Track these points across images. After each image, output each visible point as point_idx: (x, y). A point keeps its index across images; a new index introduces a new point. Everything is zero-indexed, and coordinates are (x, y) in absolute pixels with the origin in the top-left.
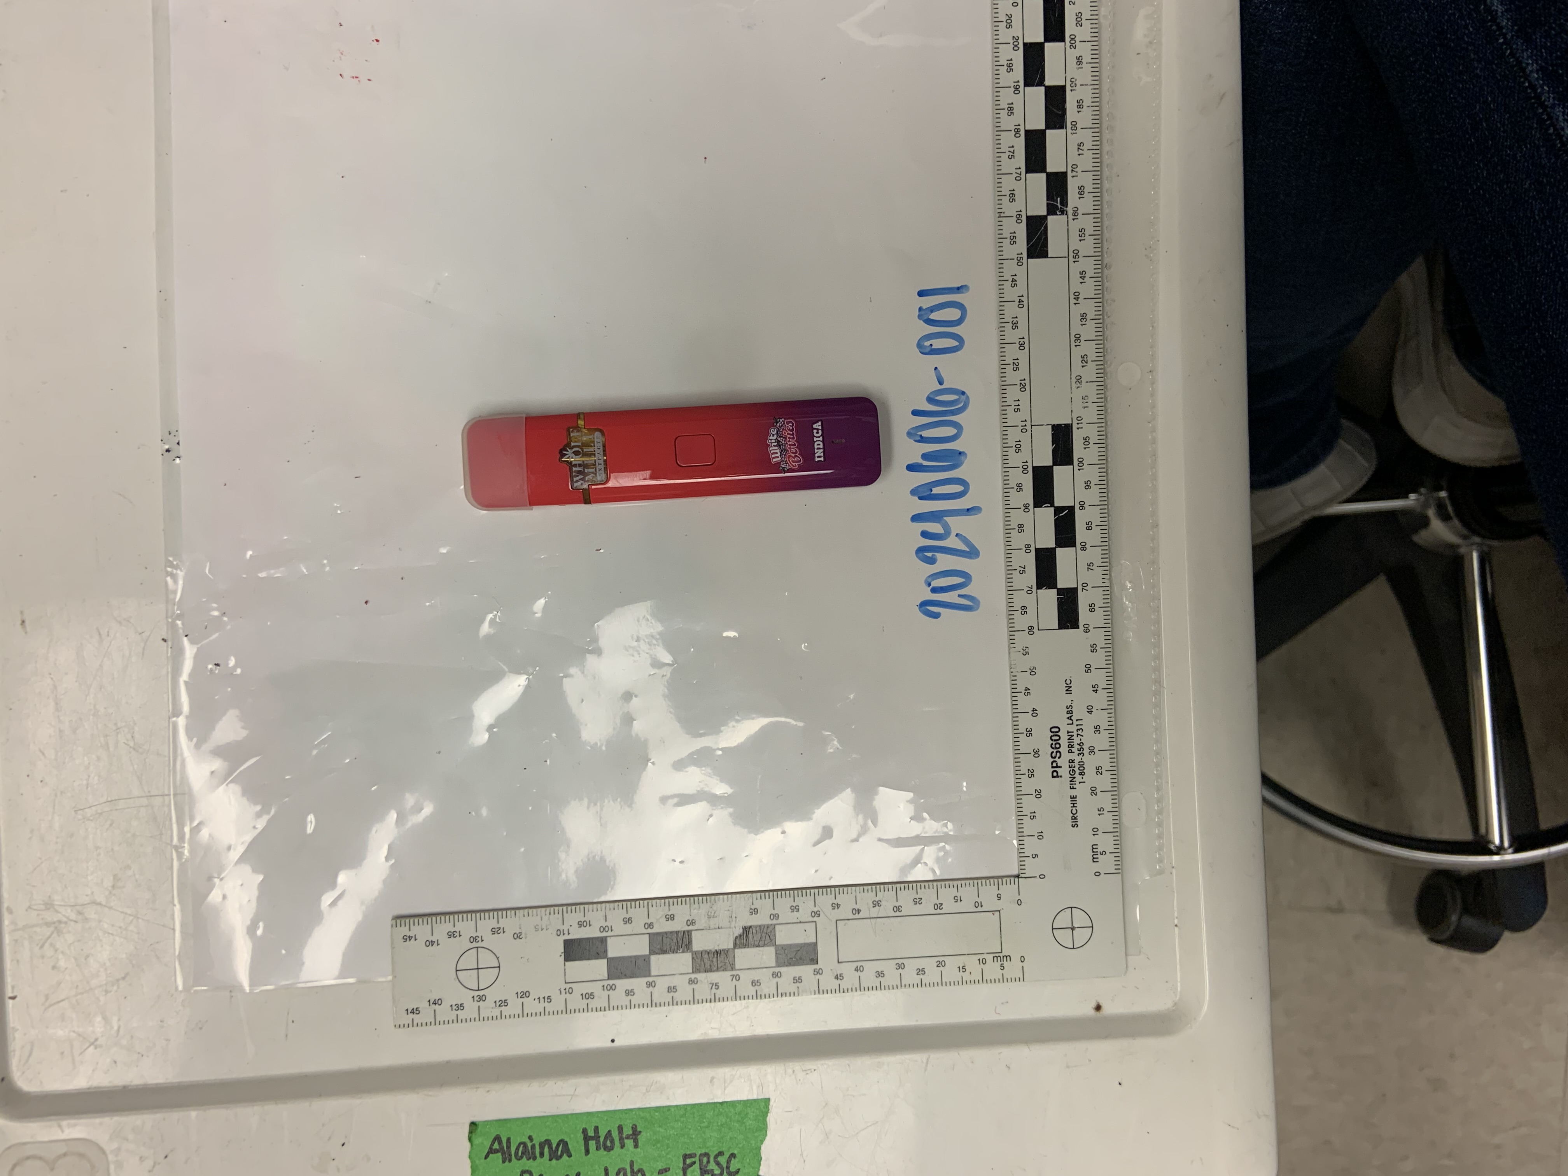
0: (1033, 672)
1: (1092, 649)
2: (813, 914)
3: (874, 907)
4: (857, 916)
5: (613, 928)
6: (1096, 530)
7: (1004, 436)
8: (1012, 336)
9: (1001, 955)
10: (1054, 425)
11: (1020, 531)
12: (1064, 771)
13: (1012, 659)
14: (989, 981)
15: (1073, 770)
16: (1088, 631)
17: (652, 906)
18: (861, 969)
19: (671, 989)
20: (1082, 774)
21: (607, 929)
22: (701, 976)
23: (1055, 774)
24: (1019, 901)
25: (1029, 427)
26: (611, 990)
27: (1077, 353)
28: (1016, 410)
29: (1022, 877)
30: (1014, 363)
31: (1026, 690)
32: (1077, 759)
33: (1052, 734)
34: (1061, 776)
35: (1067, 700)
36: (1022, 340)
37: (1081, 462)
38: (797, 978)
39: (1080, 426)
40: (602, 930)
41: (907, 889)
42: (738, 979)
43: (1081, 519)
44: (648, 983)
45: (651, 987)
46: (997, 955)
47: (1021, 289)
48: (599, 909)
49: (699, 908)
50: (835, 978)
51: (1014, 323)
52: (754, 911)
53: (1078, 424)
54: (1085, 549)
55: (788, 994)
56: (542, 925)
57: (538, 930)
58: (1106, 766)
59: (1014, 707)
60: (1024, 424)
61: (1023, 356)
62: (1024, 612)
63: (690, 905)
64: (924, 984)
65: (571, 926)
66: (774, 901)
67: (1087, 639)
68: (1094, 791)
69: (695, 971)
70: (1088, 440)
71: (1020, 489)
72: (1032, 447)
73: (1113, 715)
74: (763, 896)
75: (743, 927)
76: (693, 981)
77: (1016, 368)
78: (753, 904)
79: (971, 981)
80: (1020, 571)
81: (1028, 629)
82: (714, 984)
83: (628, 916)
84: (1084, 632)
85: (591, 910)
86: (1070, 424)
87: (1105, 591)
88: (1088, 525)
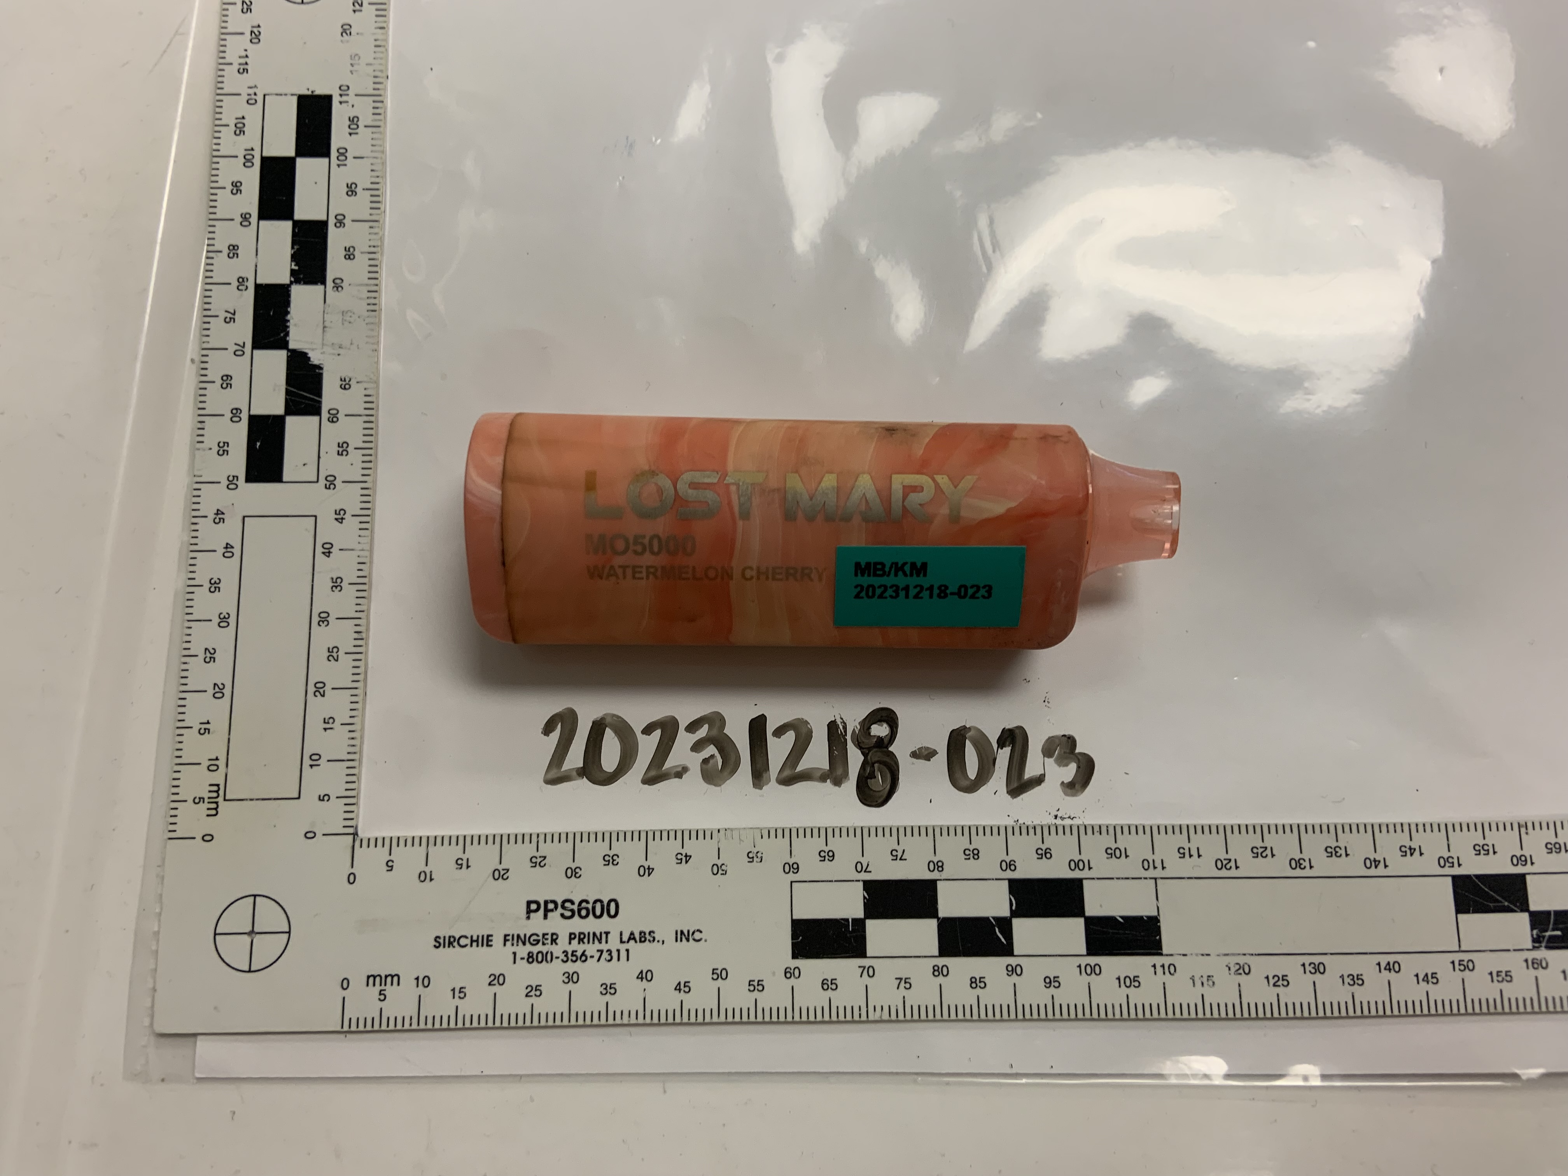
0: (718, 869)
1: (755, 983)
2: (329, 478)
3: (332, 579)
4: (319, 549)
5: (342, 167)
6: (968, 997)
7: (1135, 829)
9: (220, 799)
10: (1159, 921)
11: (967, 852)
12: (538, 924)
13: (742, 832)
14: (176, 775)
15: (538, 941)
16: (788, 975)
17: (371, 227)
18: (226, 555)
19: (233, 250)
20: (529, 957)
21: (340, 158)
22: (250, 294)
23: (534, 907)
24: (311, 835)
25: (1151, 873)
26: (245, 161)
27: (1291, 967)
28: (1182, 851)
29: (354, 842)
30: (1266, 848)
31: (686, 856)
32: (557, 950)
33: (605, 904)
34: (528, 918)
35: (665, 932)
36: (1307, 864)
38: (225, 448)
39: (1159, 970)
40: (341, 151)
41: (356, 636)
42: (237, 353)
43: (990, 967)
44: (248, 216)
45: (241, 220)
46: (221, 792)
47: (1398, 864)
48: (374, 148)
49: (361, 299)
50: (218, 510)
51: (1337, 849)
52: (345, 385)
53: (1163, 966)
54: (936, 973)
55: (201, 432)
56: (359, 64)
57: (351, 59)
58: (542, 1005)
59: (658, 835)
60: (1158, 865)
61: (1280, 865)
62: (825, 857)
63: (367, 285)
64: (188, 662)
65: (353, 106)
66: (360, 415)
67: (774, 974)
68: (496, 981)
69: (258, 287)
70: (1134, 986)
71: (1042, 854)
72: (1117, 878)
73: (633, 1020)
74: (368, 399)
75: (322, 366)
76: (243, 283)
77: (1257, 853)
78: (358, 382)
79: (180, 742)
80: (897, 851)
81: (793, 864)
82: (232, 316)
83: (359, 190)
84: (786, 969)
85: (375, 136)
86: (1161, 949)
87: (860, 1010)
88: (980, 982)
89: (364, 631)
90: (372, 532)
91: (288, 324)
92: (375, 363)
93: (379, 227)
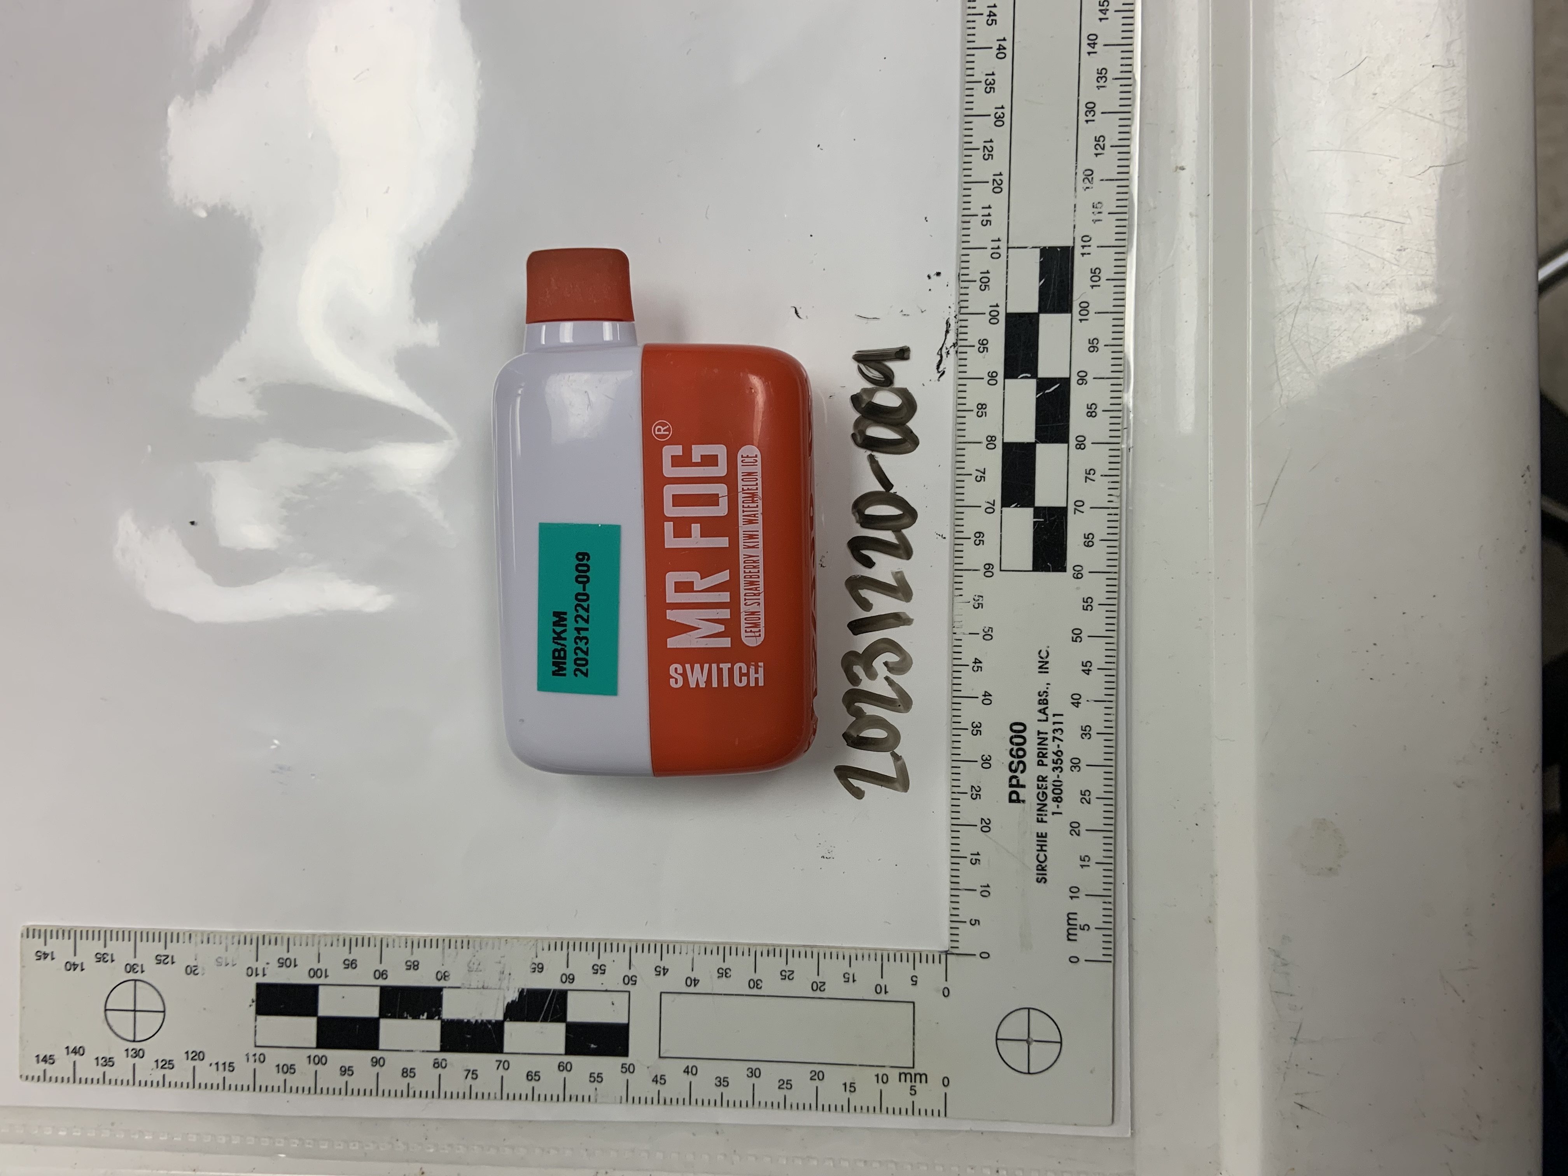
0: (988, 634)
1: (1086, 604)
2: (626, 980)
3: (719, 977)
4: (692, 989)
5: (328, 974)
6: (1103, 418)
7: (963, 263)
8: (984, 103)
9: (913, 1072)
10: (1044, 247)
11: (980, 414)
12: (1029, 793)
13: (955, 613)
14: (891, 1111)
15: (1044, 793)
16: (1080, 576)
17: (388, 946)
18: (694, 1072)
19: (407, 1073)
20: (1057, 801)
21: (319, 973)
22: (450, 1057)
23: (1014, 797)
24: (946, 992)
25: (1003, 251)
26: (320, 1064)
28: (985, 223)
29: (953, 954)
30: (985, 147)
31: (975, 663)
33: (1014, 734)
34: (1024, 801)
35: (1040, 682)
36: (1000, 111)
37: (1084, 309)
38: (596, 1076)
39: (1086, 250)
40: (312, 973)
41: (771, 955)
42: (506, 1066)
43: (1078, 399)
44: (374, 1060)
45: (378, 1065)
46: (906, 1071)
47: (1003, 28)
48: (310, 943)
49: (457, 954)
50: (653, 1081)
51: (988, 82)
52: (539, 968)
53: (1083, 247)
54: (1082, 446)
55: (580, 1098)
56: (226, 959)
57: (221, 965)
58: (1097, 790)
59: (956, 688)
60: (996, 244)
61: (1000, 136)
62: (980, 540)
63: (443, 949)
64: (790, 1104)
65: (268, 964)
66: (568, 954)
67: (1078, 588)
68: (1075, 829)
69: (443, 1049)
70: (1099, 273)
71: (984, 348)
72: (1007, 282)
73: (1114, 710)
74: (552, 947)
75: (520, 990)
76: (440, 1063)
77: (989, 155)
78: (537, 957)
79: (862, 1109)
80: (977, 476)
81: (985, 568)
82: (471, 1072)
83: (351, 958)
84: (1075, 578)
85: (298, 943)
86: (1069, 247)
87: (1111, 514)
88: (1091, 408)
89: (767, 948)
90: (677, 942)
91: (480, 1021)
92: (518, 941)
93: (387, 939)
